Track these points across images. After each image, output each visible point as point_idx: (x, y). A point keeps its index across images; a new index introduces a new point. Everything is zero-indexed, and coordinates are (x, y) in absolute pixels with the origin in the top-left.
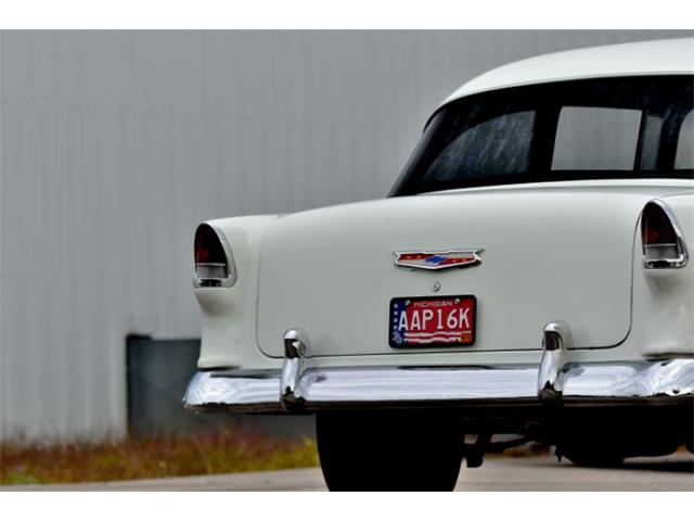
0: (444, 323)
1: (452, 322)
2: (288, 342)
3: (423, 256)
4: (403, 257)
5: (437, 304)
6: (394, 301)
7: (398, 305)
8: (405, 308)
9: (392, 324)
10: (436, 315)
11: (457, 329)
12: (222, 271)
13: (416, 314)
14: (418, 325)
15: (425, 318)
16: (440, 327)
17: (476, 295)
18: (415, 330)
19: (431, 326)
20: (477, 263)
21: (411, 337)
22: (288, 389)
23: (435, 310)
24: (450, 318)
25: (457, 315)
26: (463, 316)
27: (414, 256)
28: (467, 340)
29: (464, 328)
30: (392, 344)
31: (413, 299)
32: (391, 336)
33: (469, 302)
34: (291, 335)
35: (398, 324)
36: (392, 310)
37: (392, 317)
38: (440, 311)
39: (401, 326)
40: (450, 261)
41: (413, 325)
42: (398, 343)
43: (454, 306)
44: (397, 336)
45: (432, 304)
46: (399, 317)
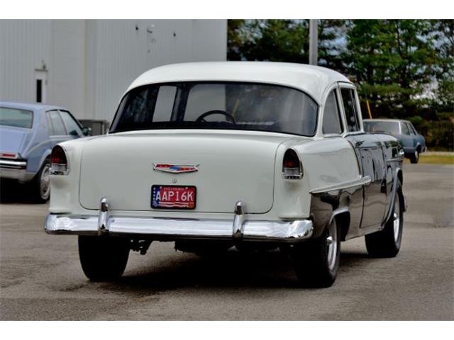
0: (180, 198)
1: (184, 198)
2: (103, 204)
3: (168, 166)
4: (158, 166)
5: (176, 189)
6: (153, 186)
7: (156, 188)
8: (159, 190)
9: (152, 197)
10: (175, 194)
11: (186, 201)
12: (64, 168)
13: (165, 193)
14: (166, 198)
15: (170, 195)
16: (177, 200)
17: (197, 186)
18: (165, 201)
19: (173, 199)
20: (197, 171)
21: (162, 204)
22: (103, 226)
23: (175, 192)
24: (183, 196)
25: (186, 194)
26: (190, 195)
27: (163, 166)
28: (192, 207)
29: (190, 201)
30: (152, 206)
31: (163, 186)
32: (152, 203)
33: (193, 189)
34: (104, 200)
35: (155, 197)
36: (152, 190)
37: (152, 194)
38: (177, 192)
39: (157, 198)
40: (182, 169)
41: (163, 198)
42: (155, 206)
43: (186, 190)
44: (155, 203)
45: (174, 189)
46: (156, 194)
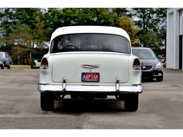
0: (93, 77)
1: (95, 77)
2: (64, 80)
3: (88, 65)
4: (84, 65)
7: (83, 74)
8: (85, 75)
9: (82, 77)
10: (91, 76)
11: (96, 79)
12: (47, 66)
13: (87, 76)
14: (87, 78)
15: (89, 77)
16: (92, 78)
20: (99, 67)
21: (86, 80)
23: (91, 75)
24: (94, 77)
25: (95, 76)
26: (97, 76)
27: (86, 65)
28: (98, 81)
30: (82, 81)
31: (86, 73)
32: (82, 79)
33: (98, 74)
35: (83, 77)
36: (82, 75)
38: (92, 75)
39: (84, 78)
40: (93, 66)
41: (86, 78)
42: (83, 81)
43: (95, 74)
46: (83, 76)
